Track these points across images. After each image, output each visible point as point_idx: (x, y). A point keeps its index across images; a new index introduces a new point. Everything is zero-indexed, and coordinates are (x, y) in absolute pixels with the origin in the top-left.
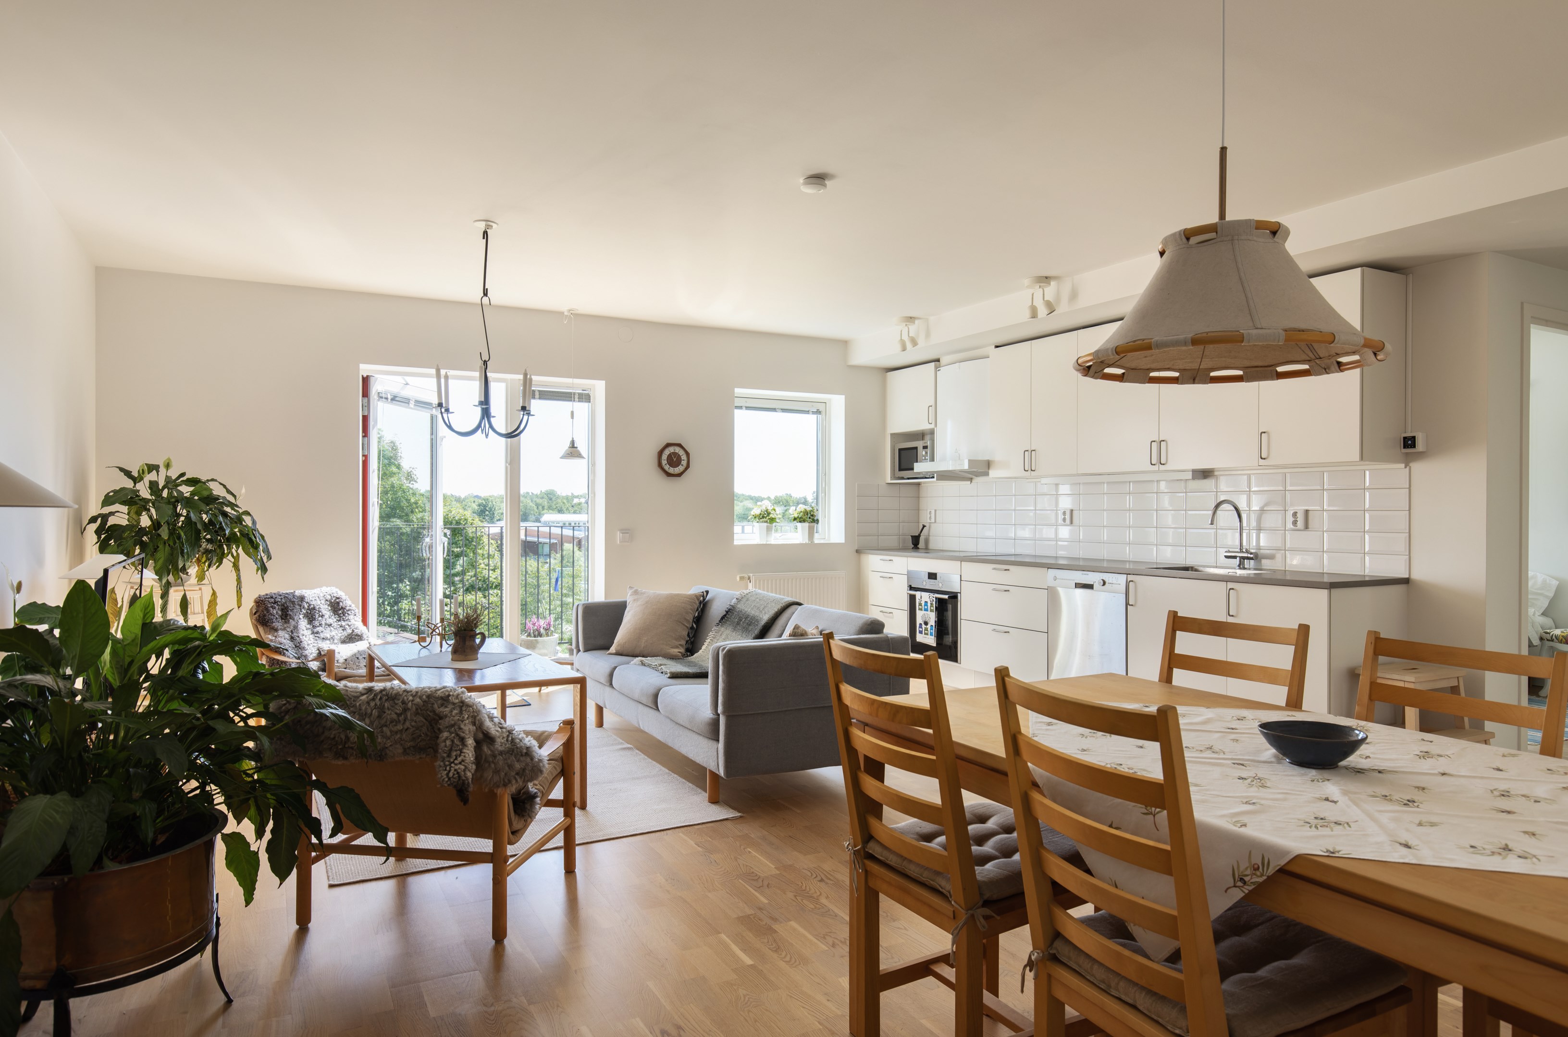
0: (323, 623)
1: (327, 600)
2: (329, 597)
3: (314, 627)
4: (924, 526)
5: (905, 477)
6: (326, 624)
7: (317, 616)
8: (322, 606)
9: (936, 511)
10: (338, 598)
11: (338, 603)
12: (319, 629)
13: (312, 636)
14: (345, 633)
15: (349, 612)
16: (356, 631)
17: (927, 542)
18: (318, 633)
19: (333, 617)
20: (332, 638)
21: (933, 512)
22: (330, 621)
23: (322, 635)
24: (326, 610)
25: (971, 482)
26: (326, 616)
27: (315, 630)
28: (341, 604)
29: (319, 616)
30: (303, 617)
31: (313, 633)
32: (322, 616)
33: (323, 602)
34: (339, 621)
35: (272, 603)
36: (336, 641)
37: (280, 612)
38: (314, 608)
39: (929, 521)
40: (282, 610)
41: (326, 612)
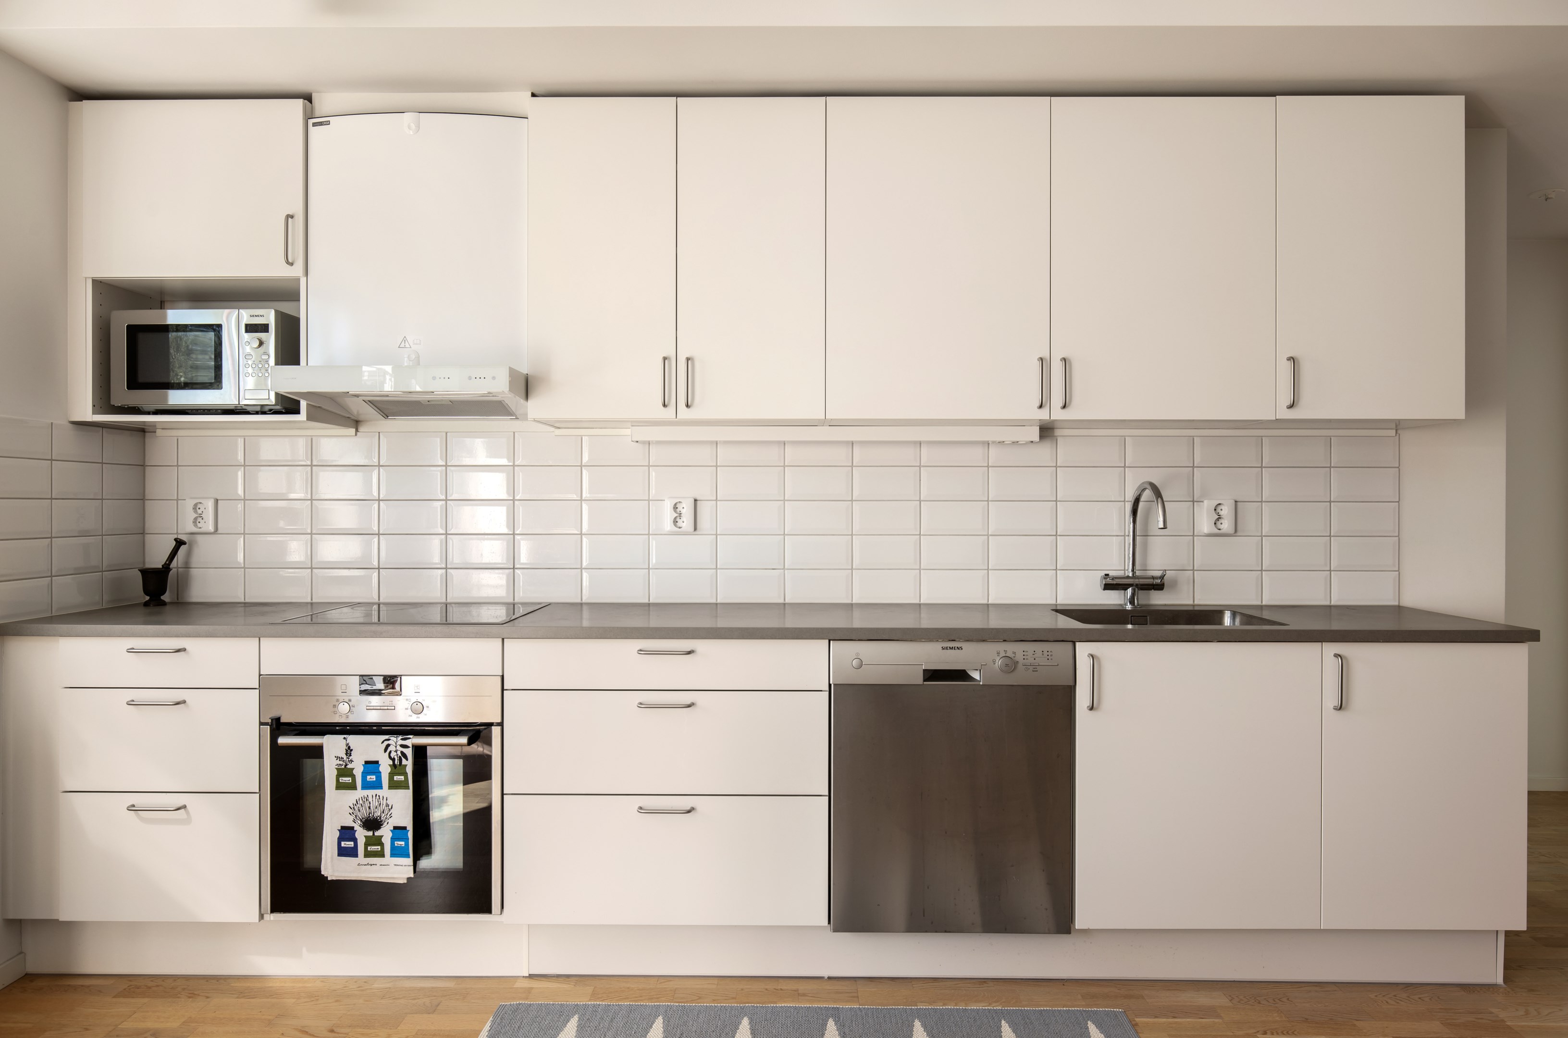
4: (179, 543)
5: (146, 408)
9: (217, 501)
17: (184, 581)
21: (210, 504)
25: (357, 431)
39: (192, 528)
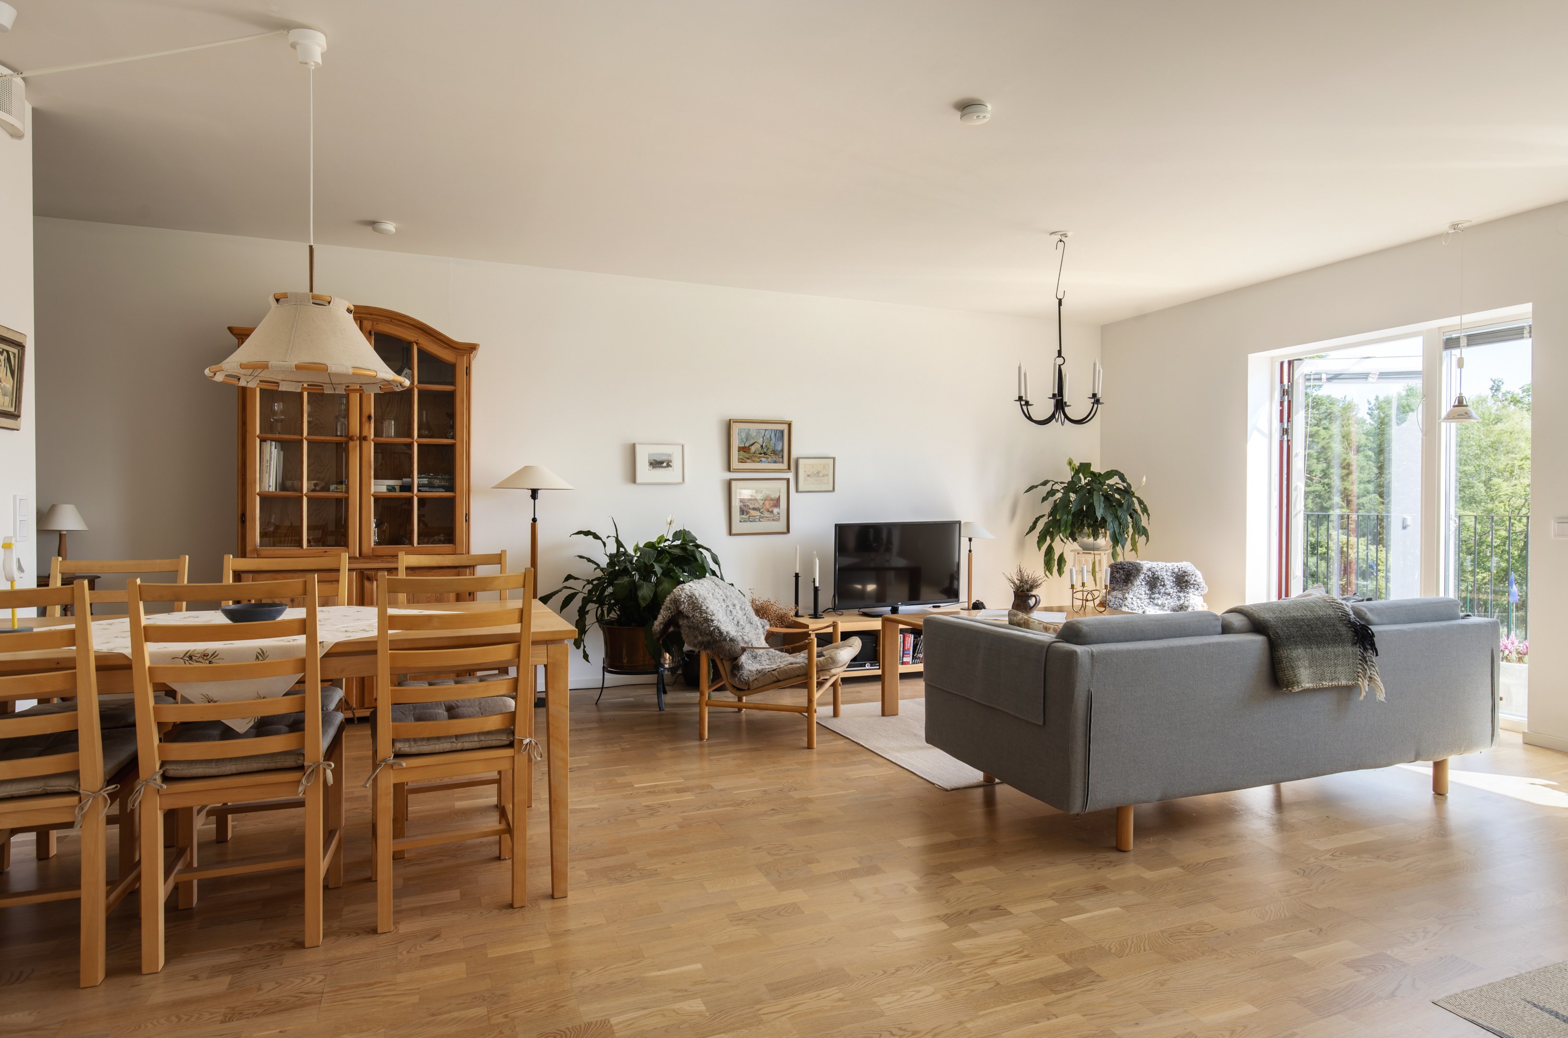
0: (1162, 591)
1: (1174, 573)
2: (1176, 570)
3: (1153, 593)
6: (1165, 593)
7: (1159, 584)
8: (1165, 577)
10: (1185, 572)
11: (1184, 576)
12: (1157, 596)
13: (1148, 601)
14: (1178, 603)
15: (1192, 587)
16: (1186, 602)
18: (1154, 599)
19: (1175, 588)
20: (1163, 606)
22: (1171, 591)
23: (1156, 601)
24: (1169, 582)
26: (1168, 587)
27: (1153, 596)
28: (1186, 578)
29: (1161, 585)
30: (1146, 584)
31: (1150, 598)
32: (1164, 585)
33: (1169, 574)
34: (1180, 592)
35: (1120, 569)
36: (1166, 608)
37: (1123, 577)
38: (1158, 578)
40: (1127, 575)
41: (1168, 583)
